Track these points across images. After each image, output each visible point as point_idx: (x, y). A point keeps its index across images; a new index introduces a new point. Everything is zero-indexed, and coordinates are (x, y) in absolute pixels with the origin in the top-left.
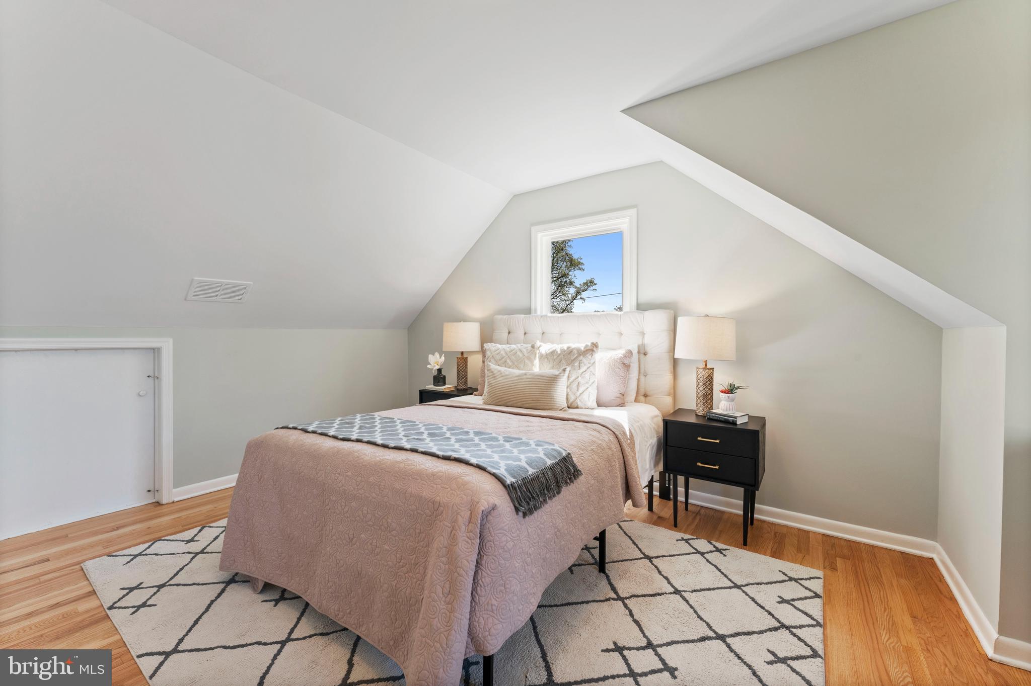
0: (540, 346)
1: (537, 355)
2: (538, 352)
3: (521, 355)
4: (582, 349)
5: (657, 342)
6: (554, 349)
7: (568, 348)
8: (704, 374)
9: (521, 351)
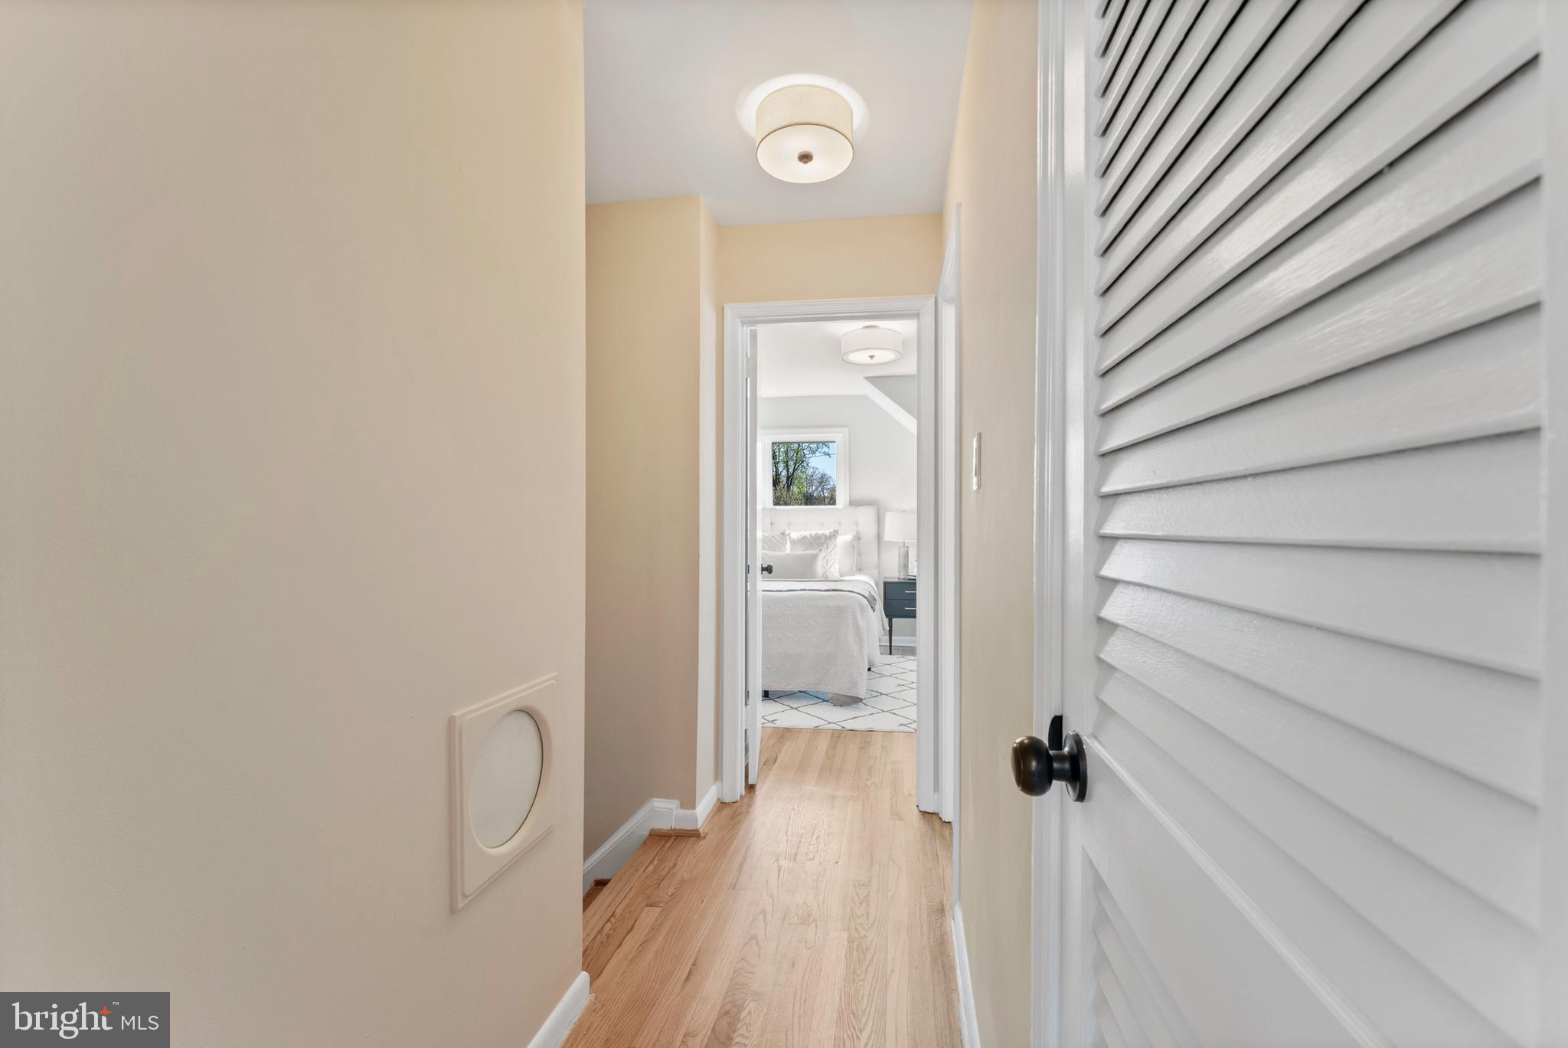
0: (790, 534)
1: (788, 541)
2: (788, 538)
3: (775, 541)
4: (828, 534)
5: (868, 529)
6: (803, 535)
7: (816, 534)
8: (903, 550)
9: (774, 538)
